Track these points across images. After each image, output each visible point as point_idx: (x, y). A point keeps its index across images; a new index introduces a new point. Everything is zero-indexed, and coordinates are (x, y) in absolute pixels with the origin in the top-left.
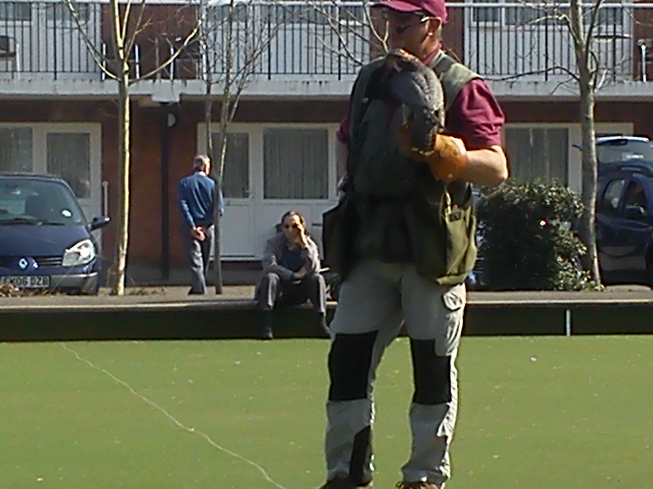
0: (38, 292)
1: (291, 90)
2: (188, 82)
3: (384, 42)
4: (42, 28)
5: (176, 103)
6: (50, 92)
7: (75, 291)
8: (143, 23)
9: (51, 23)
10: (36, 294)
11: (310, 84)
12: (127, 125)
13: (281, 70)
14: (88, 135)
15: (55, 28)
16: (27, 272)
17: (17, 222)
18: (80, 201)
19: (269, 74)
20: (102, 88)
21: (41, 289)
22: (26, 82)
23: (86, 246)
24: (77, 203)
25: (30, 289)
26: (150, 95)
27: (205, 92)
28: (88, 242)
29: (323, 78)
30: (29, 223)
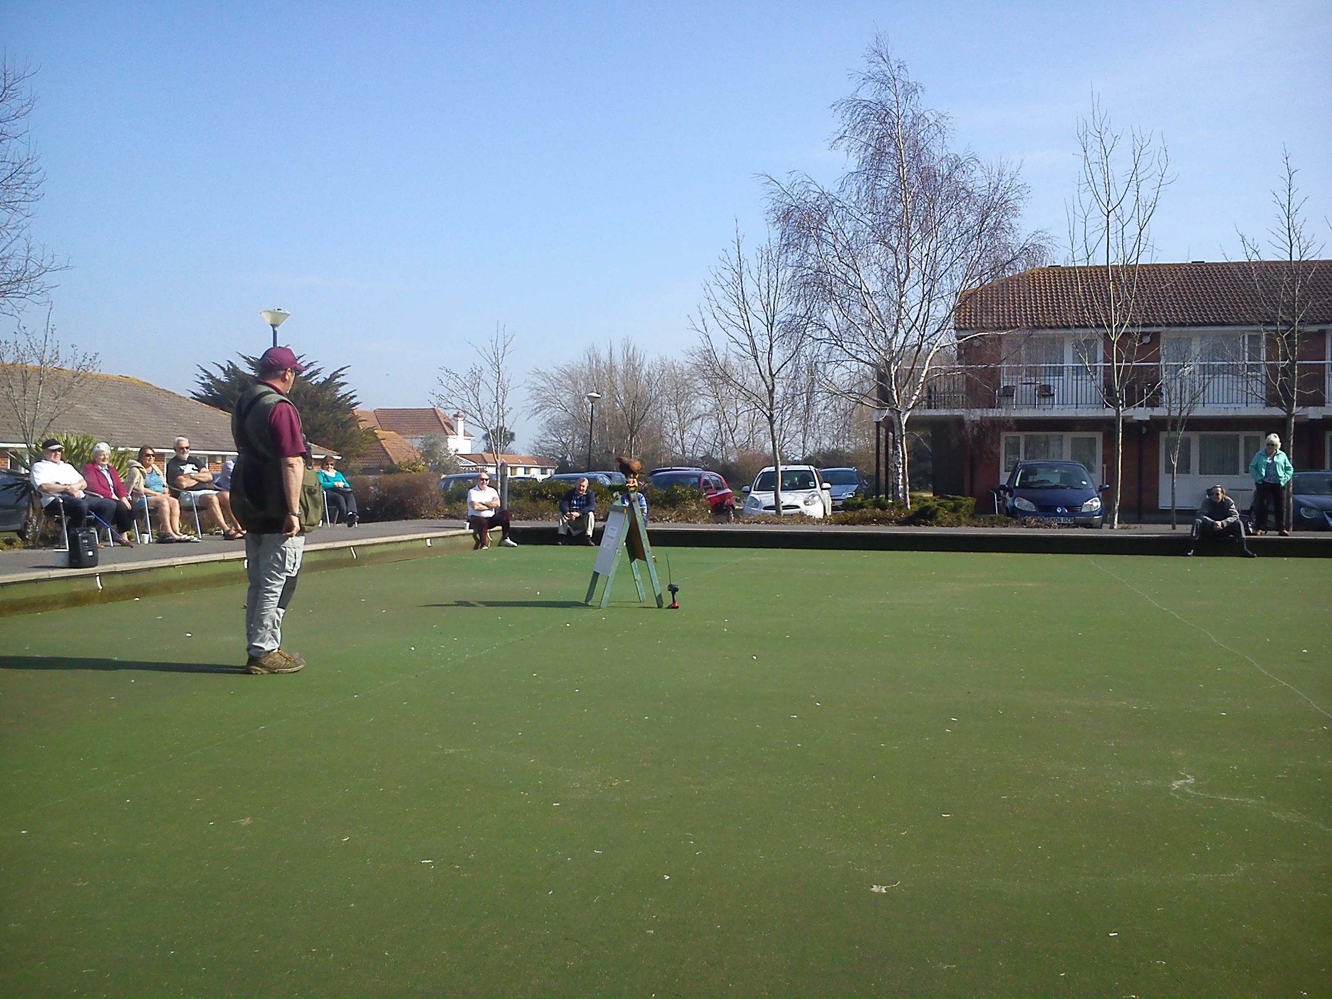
0: (1069, 526)
1: (1217, 413)
2: (1155, 409)
3: (1277, 386)
4: (1070, 380)
5: (1148, 421)
6: (1074, 415)
7: (1088, 526)
8: (1130, 378)
9: (1075, 377)
10: (1066, 528)
11: (1229, 409)
12: (1120, 434)
13: (1211, 401)
14: (1095, 438)
15: (1077, 380)
16: (1061, 515)
17: (1056, 487)
18: (1091, 475)
19: (1204, 403)
20: (1104, 412)
21: (1069, 524)
22: (1060, 410)
23: (1096, 501)
24: (1090, 477)
25: (1063, 524)
26: (1132, 416)
27: (1167, 415)
28: (1097, 499)
29: (1237, 406)
30: (1063, 488)
